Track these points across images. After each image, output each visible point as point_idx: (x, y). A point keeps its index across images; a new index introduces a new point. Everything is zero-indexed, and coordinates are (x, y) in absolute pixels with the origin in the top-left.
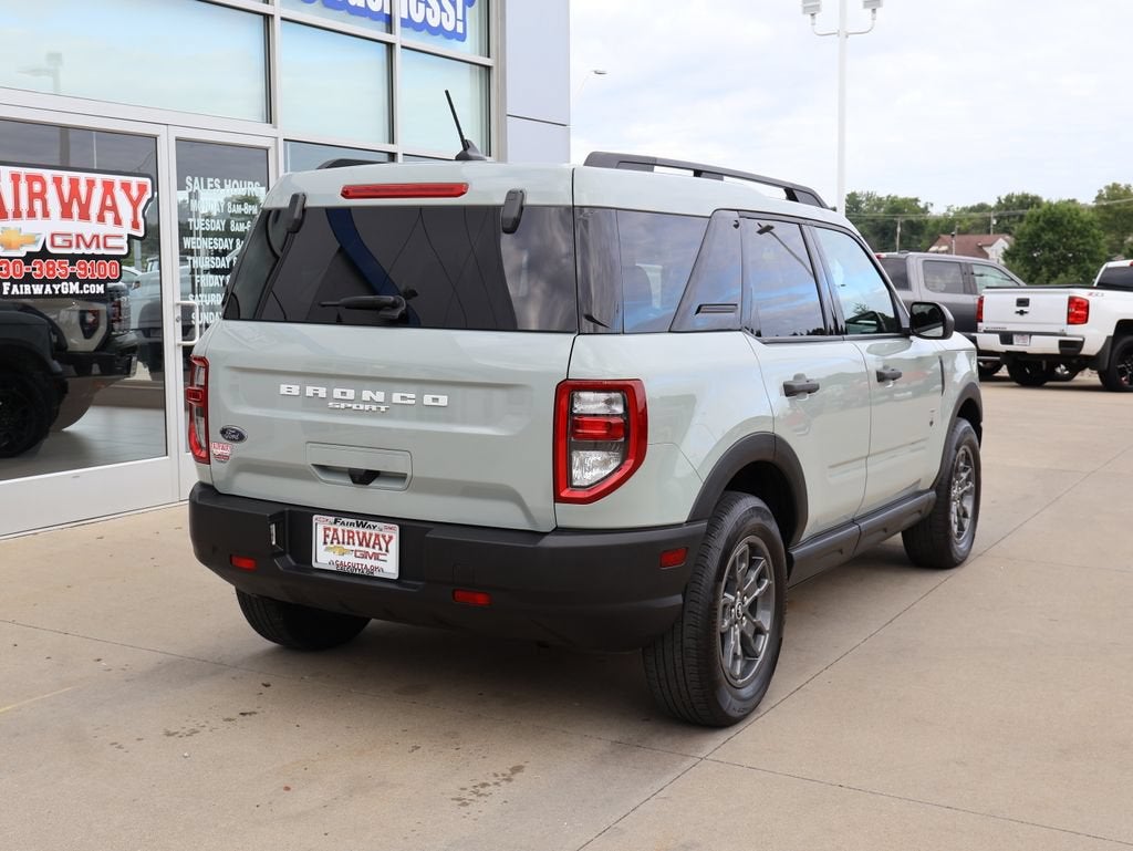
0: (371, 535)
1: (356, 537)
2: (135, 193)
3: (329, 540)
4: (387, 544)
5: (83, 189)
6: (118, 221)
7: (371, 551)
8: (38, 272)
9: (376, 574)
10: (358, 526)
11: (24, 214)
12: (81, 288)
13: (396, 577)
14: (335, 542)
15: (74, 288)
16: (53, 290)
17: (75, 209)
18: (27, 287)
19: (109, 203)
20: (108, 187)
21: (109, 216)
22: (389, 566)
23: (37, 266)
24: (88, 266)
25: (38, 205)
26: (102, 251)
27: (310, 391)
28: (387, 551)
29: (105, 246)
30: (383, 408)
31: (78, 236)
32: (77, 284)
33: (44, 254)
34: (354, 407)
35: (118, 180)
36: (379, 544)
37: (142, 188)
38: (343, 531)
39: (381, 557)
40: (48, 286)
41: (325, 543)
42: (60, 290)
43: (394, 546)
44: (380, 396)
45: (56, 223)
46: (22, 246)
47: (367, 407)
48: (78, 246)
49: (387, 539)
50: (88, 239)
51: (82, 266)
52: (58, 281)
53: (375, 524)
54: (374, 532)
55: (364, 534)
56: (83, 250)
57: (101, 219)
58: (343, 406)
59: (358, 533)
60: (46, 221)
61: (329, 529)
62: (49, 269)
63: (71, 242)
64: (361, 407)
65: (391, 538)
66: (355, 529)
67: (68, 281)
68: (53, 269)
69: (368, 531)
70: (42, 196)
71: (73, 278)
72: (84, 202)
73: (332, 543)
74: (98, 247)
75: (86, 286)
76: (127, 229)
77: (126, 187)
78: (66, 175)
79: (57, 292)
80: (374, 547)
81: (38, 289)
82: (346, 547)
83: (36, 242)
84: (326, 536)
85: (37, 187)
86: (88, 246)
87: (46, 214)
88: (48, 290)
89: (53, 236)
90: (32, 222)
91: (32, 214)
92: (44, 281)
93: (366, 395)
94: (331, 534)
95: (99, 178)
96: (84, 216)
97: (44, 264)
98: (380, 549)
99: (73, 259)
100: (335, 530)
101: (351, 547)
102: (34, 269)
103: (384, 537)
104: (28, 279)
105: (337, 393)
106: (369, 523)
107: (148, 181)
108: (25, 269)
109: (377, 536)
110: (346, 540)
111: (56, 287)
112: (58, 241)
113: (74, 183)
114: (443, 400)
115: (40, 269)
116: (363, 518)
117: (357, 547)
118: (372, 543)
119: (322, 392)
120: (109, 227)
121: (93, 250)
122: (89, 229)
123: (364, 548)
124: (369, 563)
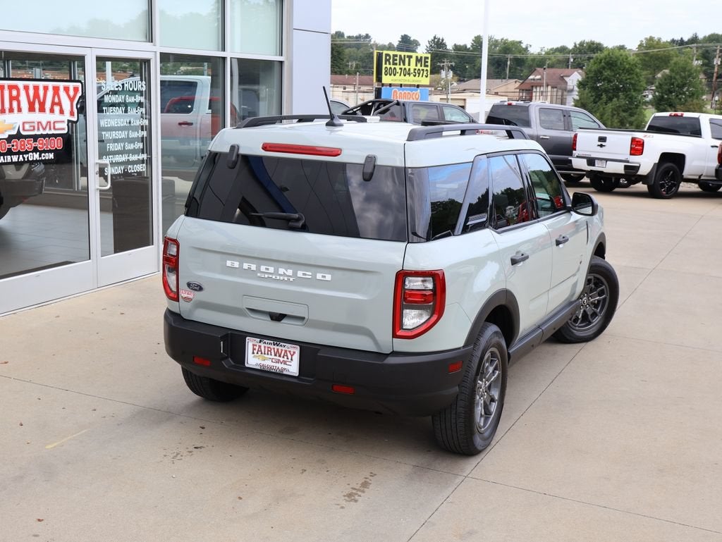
0: (282, 350)
1: (272, 351)
2: (72, 93)
3: (255, 352)
4: (292, 356)
5: (41, 92)
6: (62, 112)
7: (281, 359)
8: (15, 147)
9: (285, 373)
10: (274, 345)
11: (7, 111)
12: (40, 156)
13: (297, 375)
14: (260, 353)
15: (36, 156)
16: (24, 158)
17: (37, 106)
18: (9, 157)
19: (56, 100)
20: (56, 90)
21: (57, 109)
22: (293, 368)
23: (15, 144)
24: (45, 142)
25: (15, 104)
26: (53, 132)
27: (246, 266)
28: (292, 360)
29: (55, 129)
30: (291, 279)
31: (38, 123)
32: (38, 153)
33: (19, 136)
34: (274, 277)
35: (61, 85)
36: (287, 356)
37: (76, 89)
38: (265, 347)
39: (287, 363)
40: (21, 156)
41: (253, 353)
42: (28, 158)
43: (296, 357)
44: (290, 272)
45: (26, 116)
46: (6, 131)
47: (282, 278)
48: (38, 129)
49: (292, 353)
50: (44, 124)
51: (41, 142)
52: (27, 152)
53: (285, 344)
54: (284, 349)
55: (278, 350)
56: (41, 132)
57: (52, 111)
58: (266, 276)
59: (274, 349)
60: (20, 114)
61: (256, 345)
62: (21, 145)
63: (34, 127)
64: (278, 278)
65: (294, 353)
66: (272, 346)
67: (32, 152)
68: (24, 145)
69: (280, 348)
70: (17, 98)
71: (35, 150)
72: (42, 101)
73: (257, 353)
74: (50, 129)
75: (43, 154)
76: (67, 116)
77: (67, 89)
78: (31, 84)
79: (26, 160)
80: (283, 357)
81: (15, 159)
82: (266, 356)
83: (14, 128)
84: (254, 349)
85: (14, 93)
86: (44, 129)
87: (20, 110)
88: (21, 159)
89: (24, 123)
90: (11, 115)
91: (11, 110)
92: (19, 153)
93: (281, 271)
94: (257, 348)
95: (51, 84)
96: (42, 109)
97: (19, 142)
98: (288, 359)
99: (35, 137)
100: (260, 346)
101: (269, 356)
102: (13, 146)
103: (290, 352)
104: (10, 152)
105: (263, 268)
106: (281, 344)
107: (79, 84)
108: (8, 146)
109: (286, 351)
110: (266, 352)
111: (26, 156)
112: (27, 127)
113: (36, 88)
114: (328, 277)
115: (17, 145)
116: (277, 340)
117: (273, 356)
118: (282, 355)
119: (254, 267)
120: (56, 116)
121: (47, 132)
122: (45, 117)
123: (277, 358)
124: (280, 366)
